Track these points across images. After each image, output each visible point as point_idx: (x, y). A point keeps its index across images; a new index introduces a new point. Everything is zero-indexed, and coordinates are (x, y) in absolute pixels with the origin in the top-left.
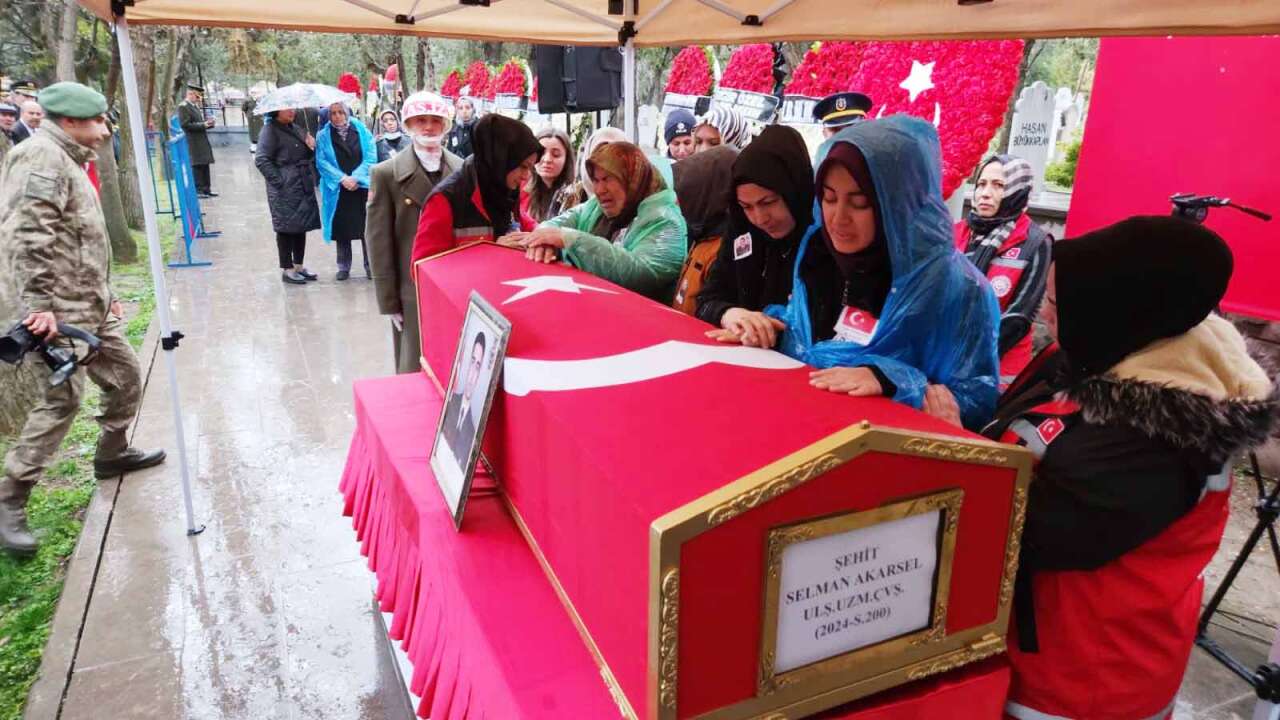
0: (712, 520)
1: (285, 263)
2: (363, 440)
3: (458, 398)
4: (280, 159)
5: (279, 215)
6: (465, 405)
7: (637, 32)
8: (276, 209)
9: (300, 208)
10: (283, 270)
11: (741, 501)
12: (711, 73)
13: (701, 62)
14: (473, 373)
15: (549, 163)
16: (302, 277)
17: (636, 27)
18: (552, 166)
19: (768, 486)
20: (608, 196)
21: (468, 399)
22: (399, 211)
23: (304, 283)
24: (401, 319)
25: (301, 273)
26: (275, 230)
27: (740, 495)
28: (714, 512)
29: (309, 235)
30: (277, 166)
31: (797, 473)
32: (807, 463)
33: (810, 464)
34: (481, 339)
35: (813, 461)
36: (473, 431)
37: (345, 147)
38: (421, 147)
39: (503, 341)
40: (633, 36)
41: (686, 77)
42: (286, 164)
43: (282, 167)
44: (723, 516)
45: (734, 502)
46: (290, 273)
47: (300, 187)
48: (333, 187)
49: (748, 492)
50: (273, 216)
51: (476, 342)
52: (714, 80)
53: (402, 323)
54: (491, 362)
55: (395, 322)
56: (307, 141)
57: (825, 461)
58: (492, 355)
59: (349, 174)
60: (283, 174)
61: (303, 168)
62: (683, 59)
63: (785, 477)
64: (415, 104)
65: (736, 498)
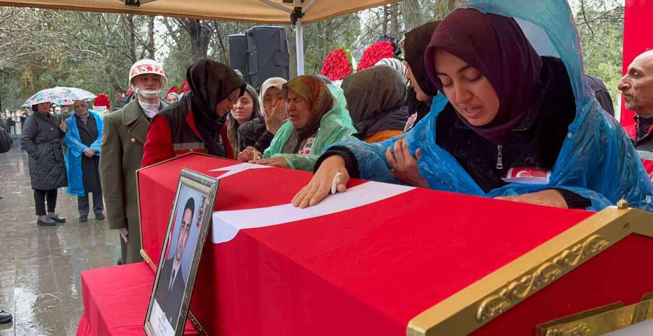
0: (483, 314)
1: (40, 211)
2: (89, 322)
3: (169, 263)
4: (38, 139)
5: (36, 178)
6: (176, 267)
7: (304, 14)
8: (34, 173)
9: (52, 172)
10: (38, 216)
11: (513, 289)
12: (350, 65)
13: (343, 58)
14: (183, 236)
15: (240, 108)
16: (53, 221)
17: (303, 11)
18: (242, 111)
19: (539, 271)
20: (295, 113)
21: (178, 260)
22: (126, 147)
23: (55, 225)
24: (126, 233)
25: (52, 219)
26: (33, 188)
27: (510, 283)
28: (484, 304)
29: (59, 190)
30: (36, 144)
31: (567, 257)
32: (576, 244)
33: (579, 246)
34: (190, 204)
35: (581, 242)
36: (184, 285)
37: (86, 128)
38: (143, 99)
39: (211, 196)
40: (301, 17)
41: (333, 69)
42: (43, 142)
43: (40, 144)
44: (493, 310)
45: (504, 291)
46: (44, 219)
47: (53, 157)
48: (77, 155)
49: (518, 279)
50: (32, 178)
51: (186, 209)
52: (352, 70)
53: (127, 236)
54: (199, 220)
55: (122, 235)
56: (61, 126)
57: (593, 243)
58: (201, 213)
59: (89, 146)
60: (40, 149)
61: (55, 144)
62: (330, 59)
63: (555, 261)
64: (139, 67)
65: (506, 286)
